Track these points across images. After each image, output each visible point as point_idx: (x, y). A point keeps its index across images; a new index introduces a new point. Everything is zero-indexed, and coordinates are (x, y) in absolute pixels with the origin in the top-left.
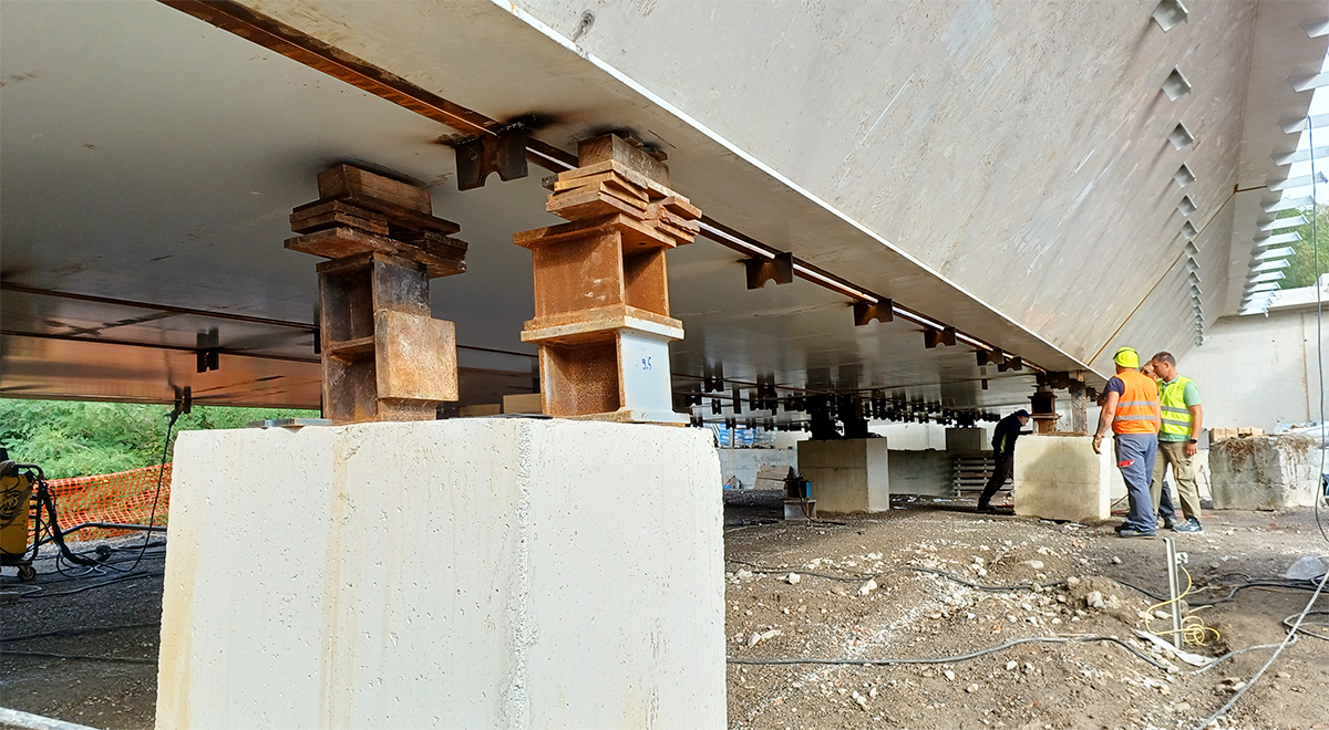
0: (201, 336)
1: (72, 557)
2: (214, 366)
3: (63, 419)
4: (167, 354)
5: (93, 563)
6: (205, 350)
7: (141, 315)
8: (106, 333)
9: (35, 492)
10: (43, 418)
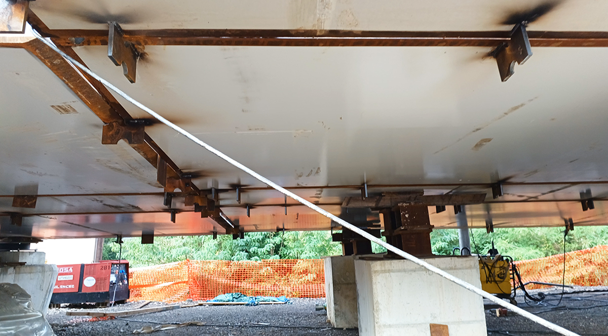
0: (582, 194)
1: (529, 297)
2: (592, 207)
3: (506, 235)
4: (557, 204)
5: (539, 300)
6: (585, 200)
7: (558, 188)
8: (541, 198)
9: (511, 268)
10: (498, 235)
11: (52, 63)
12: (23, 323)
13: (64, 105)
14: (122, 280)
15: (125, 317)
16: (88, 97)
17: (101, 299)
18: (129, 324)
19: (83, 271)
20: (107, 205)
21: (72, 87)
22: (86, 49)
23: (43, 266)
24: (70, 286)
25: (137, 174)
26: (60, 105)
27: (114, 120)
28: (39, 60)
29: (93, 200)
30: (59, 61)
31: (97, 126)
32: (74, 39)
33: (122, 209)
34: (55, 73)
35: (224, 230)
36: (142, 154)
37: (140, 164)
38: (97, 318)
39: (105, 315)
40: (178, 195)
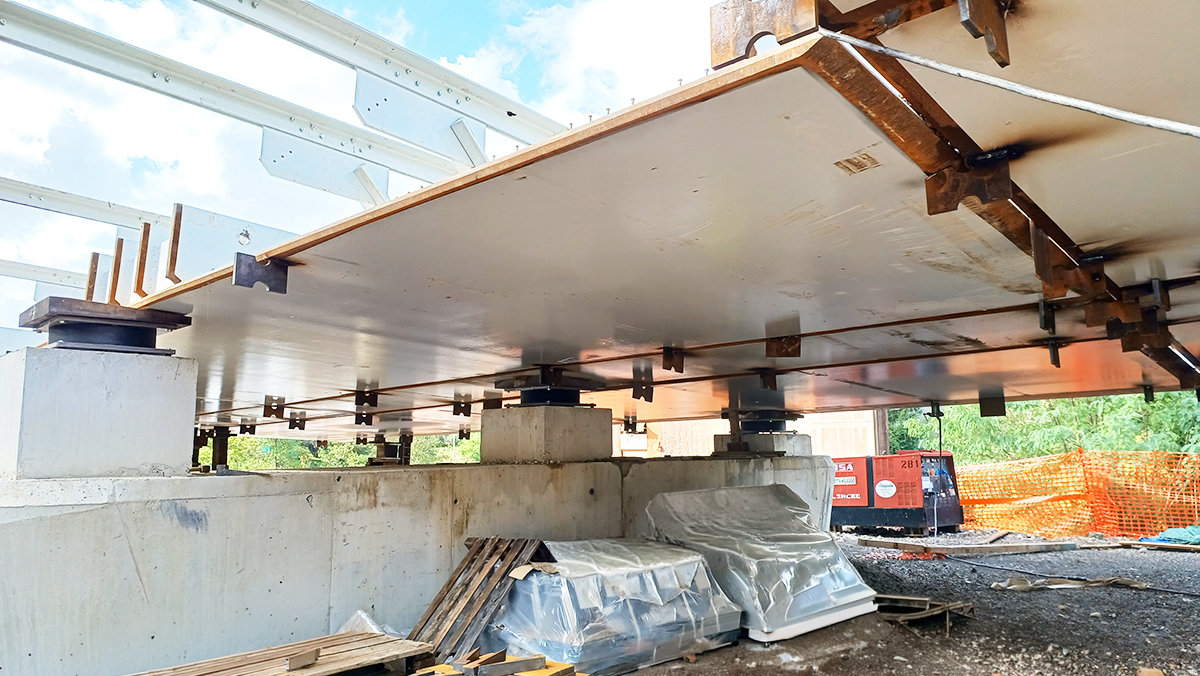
11: (841, 79)
12: (807, 548)
13: (856, 155)
14: (944, 488)
15: (965, 558)
16: (900, 129)
17: (911, 521)
18: (978, 571)
19: (869, 470)
20: (918, 342)
21: (874, 115)
22: (903, 30)
23: (811, 458)
24: (853, 496)
25: (983, 269)
26: (851, 157)
27: (945, 164)
28: (822, 80)
29: (893, 335)
30: (854, 71)
31: (912, 184)
32: (882, 17)
33: (946, 347)
34: (846, 98)
35: (1175, 381)
36: (996, 224)
37: (991, 247)
38: (911, 553)
39: (926, 549)
40: (1069, 304)
